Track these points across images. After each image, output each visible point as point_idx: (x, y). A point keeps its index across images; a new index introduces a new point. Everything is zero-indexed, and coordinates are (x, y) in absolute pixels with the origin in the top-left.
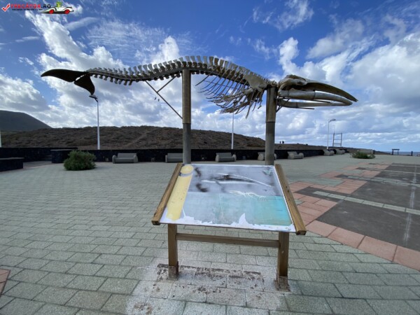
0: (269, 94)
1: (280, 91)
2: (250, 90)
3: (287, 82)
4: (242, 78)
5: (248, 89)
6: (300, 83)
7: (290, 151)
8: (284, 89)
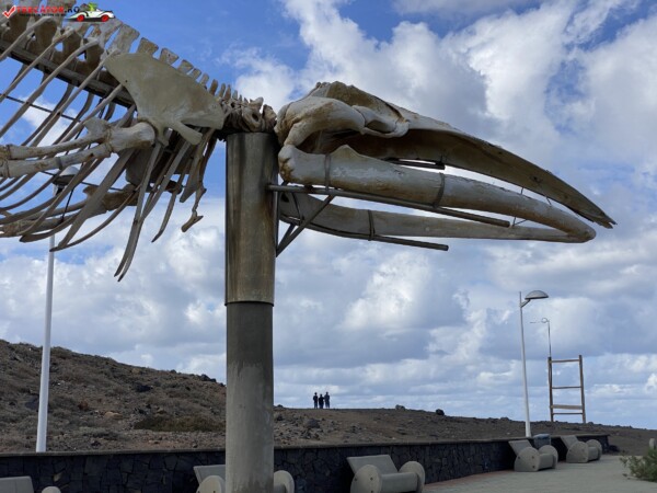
0: (237, 162)
1: (286, 151)
2: (141, 131)
3: (318, 114)
4: (94, 63)
5: (128, 123)
6: (376, 125)
7: (361, 450)
8: (306, 145)
